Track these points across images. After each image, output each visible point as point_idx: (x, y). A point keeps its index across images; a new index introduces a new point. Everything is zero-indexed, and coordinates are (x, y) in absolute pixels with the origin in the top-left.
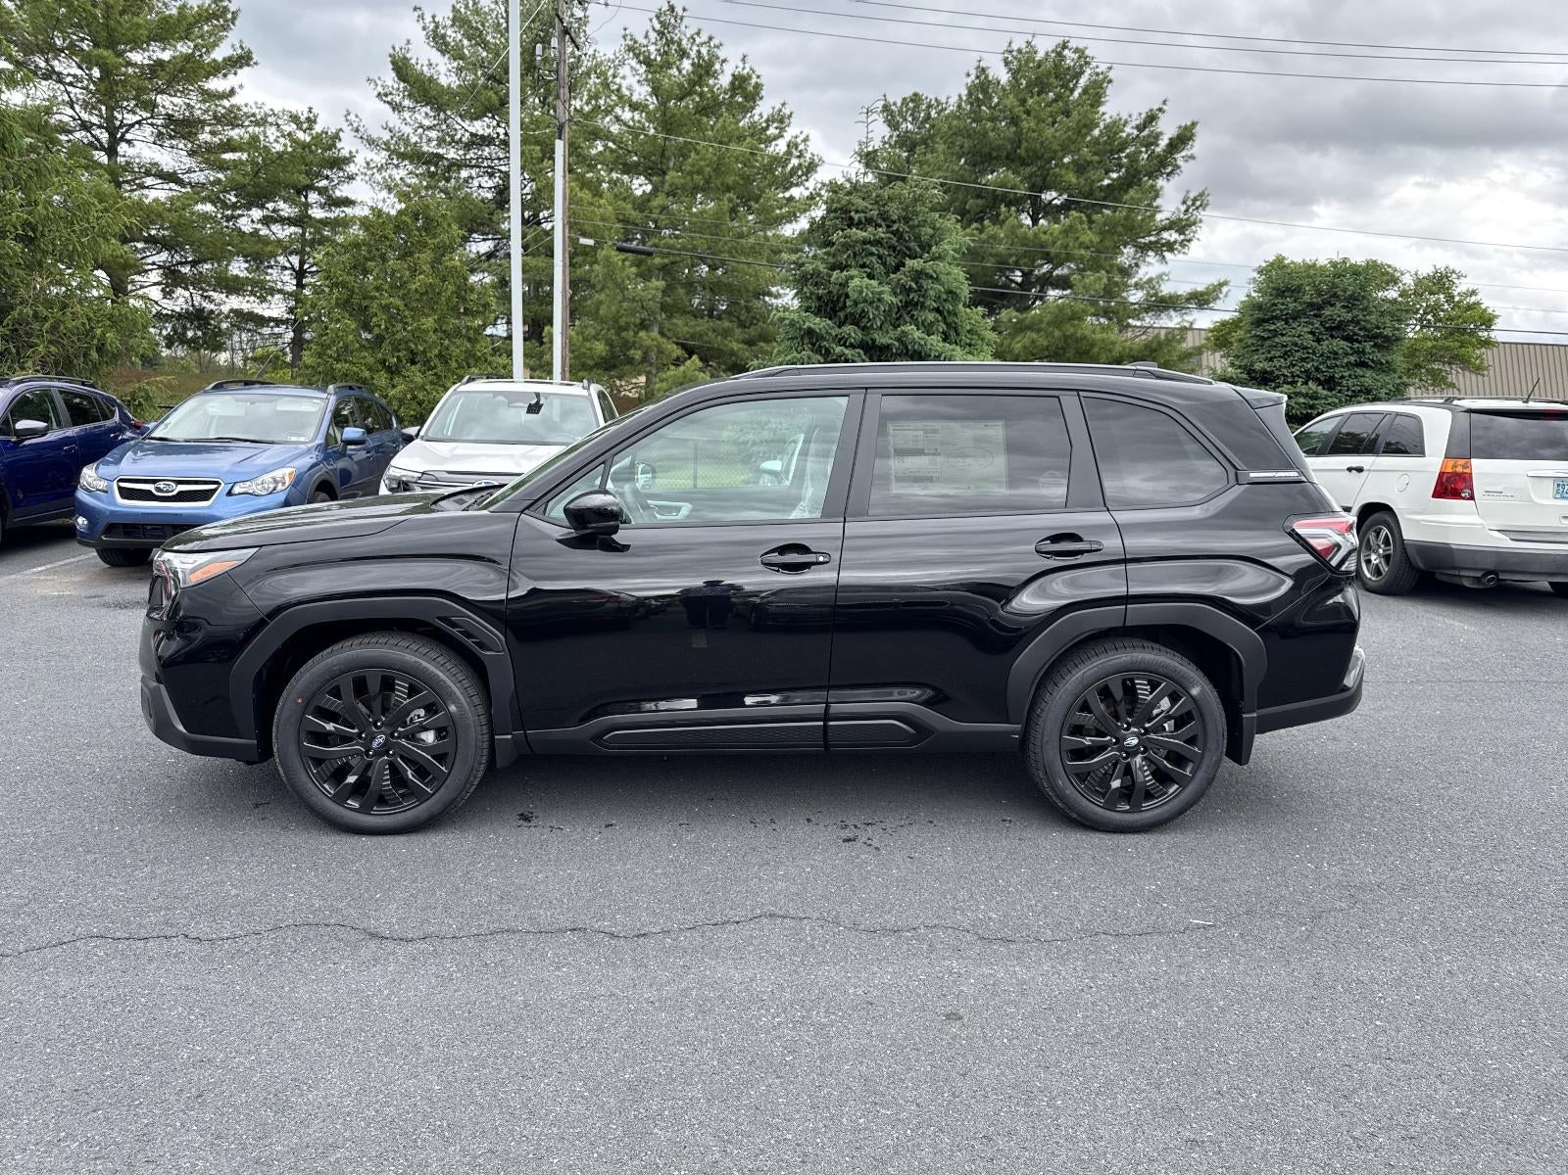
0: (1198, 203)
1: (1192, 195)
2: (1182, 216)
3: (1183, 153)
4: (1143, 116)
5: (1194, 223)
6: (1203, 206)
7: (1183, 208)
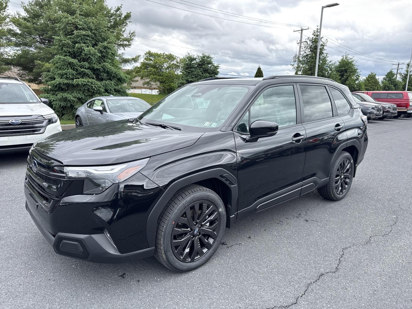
0: (133, 34)
1: (131, 32)
2: (129, 38)
3: (129, 20)
4: (117, 8)
5: (132, 40)
6: (135, 36)
7: (129, 35)
